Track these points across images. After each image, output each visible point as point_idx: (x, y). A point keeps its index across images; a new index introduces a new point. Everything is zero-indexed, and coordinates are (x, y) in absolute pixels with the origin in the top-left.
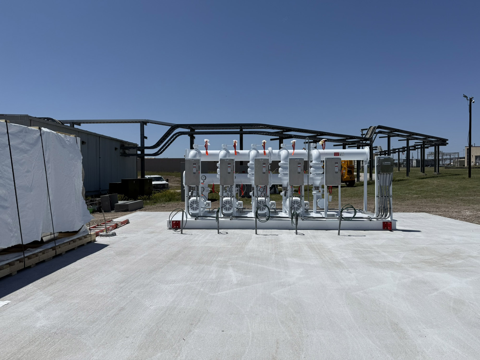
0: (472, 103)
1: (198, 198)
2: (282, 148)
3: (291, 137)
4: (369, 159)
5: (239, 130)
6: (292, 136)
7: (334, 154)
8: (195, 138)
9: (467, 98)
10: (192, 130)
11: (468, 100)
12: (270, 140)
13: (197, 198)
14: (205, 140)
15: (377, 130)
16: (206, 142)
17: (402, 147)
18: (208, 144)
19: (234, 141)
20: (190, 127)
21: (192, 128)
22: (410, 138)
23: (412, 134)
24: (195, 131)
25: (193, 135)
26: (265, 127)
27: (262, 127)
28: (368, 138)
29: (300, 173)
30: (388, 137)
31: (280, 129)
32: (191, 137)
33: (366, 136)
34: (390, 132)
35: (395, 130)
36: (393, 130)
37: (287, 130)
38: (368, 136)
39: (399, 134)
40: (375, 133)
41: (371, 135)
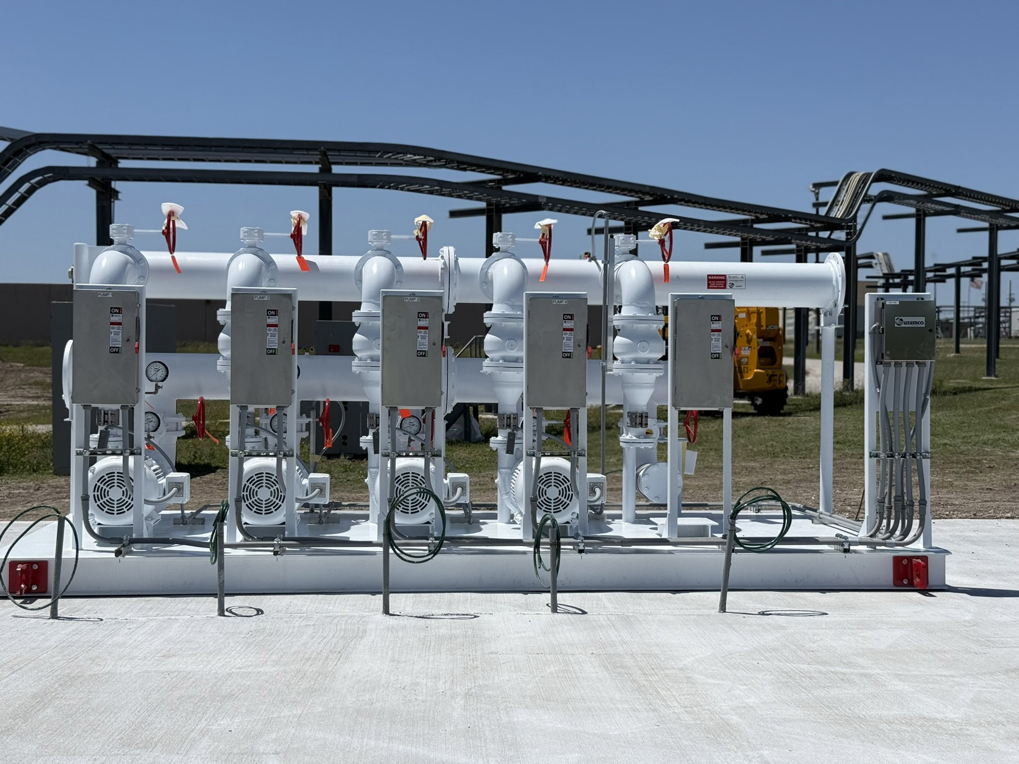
1: (131, 459)
2: (498, 250)
3: (533, 204)
4: (841, 305)
5: (315, 169)
6: (540, 200)
7: (709, 280)
8: (120, 196)
10: (108, 161)
12: (448, 214)
13: (126, 461)
14: (166, 207)
15: (876, 189)
16: (171, 214)
17: (970, 258)
18: (180, 224)
19: (294, 214)
20: (97, 146)
21: (106, 151)
22: (1001, 221)
23: (1009, 206)
24: (117, 165)
25: (110, 184)
26: (428, 161)
27: (415, 160)
28: (840, 219)
29: (570, 357)
30: (919, 217)
31: (490, 171)
32: (101, 190)
33: (832, 212)
34: (925, 196)
35: (945, 190)
36: (938, 187)
37: (520, 175)
38: (840, 209)
39: (957, 206)
40: (867, 198)
41: (851, 206)
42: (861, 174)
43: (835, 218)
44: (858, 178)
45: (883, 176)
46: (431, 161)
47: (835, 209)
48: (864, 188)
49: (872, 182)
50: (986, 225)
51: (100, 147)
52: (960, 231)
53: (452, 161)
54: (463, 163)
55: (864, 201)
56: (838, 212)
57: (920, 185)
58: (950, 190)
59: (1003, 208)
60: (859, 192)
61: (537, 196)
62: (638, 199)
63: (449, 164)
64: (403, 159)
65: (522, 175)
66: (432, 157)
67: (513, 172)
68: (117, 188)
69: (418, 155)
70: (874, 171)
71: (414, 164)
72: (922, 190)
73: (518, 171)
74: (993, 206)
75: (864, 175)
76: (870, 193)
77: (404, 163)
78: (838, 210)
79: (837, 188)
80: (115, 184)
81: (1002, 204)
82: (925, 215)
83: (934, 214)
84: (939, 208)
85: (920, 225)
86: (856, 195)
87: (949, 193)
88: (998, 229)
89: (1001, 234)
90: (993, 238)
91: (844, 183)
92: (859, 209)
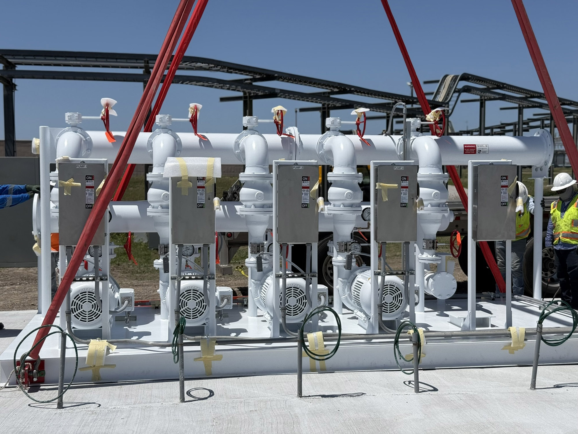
1: (101, 284)
4: (550, 164)
6: (276, 91)
7: (465, 148)
8: (17, 88)
10: (10, 66)
13: (97, 285)
14: (104, 101)
16: (107, 105)
19: (192, 105)
20: (4, 56)
21: (9, 60)
22: (525, 103)
23: (530, 94)
24: (15, 69)
25: (12, 80)
26: (210, 67)
27: (202, 66)
28: (442, 102)
29: (406, 206)
30: (482, 101)
31: (246, 74)
32: (7, 84)
33: (436, 99)
34: (485, 89)
35: (497, 85)
36: (493, 84)
37: (263, 76)
38: (441, 97)
39: (504, 95)
40: (457, 90)
41: (448, 94)
42: (452, 76)
43: (438, 102)
44: (451, 78)
45: (465, 77)
46: (212, 67)
47: (438, 96)
48: (454, 84)
49: (459, 80)
50: (517, 105)
51: (5, 57)
52: (501, 109)
53: (224, 67)
54: (231, 69)
55: (455, 92)
56: (440, 98)
57: (483, 82)
58: (500, 85)
59: (526, 96)
60: (452, 86)
61: (274, 89)
62: (330, 91)
63: (222, 69)
64: (194, 66)
65: (265, 76)
66: (213, 64)
67: (260, 74)
68: (16, 83)
69: (205, 63)
70: (460, 74)
71: (201, 69)
72: (484, 85)
73: (263, 74)
74: (521, 94)
75: (454, 76)
76: (458, 87)
77: (194, 68)
78: (440, 97)
79: (439, 84)
80: (15, 81)
81: (527, 93)
82: (485, 100)
83: (490, 99)
84: (492, 96)
85: (482, 106)
86: (450, 88)
87: (499, 87)
88: (524, 108)
89: (525, 111)
90: (520, 113)
91: (443, 81)
92: (452, 96)
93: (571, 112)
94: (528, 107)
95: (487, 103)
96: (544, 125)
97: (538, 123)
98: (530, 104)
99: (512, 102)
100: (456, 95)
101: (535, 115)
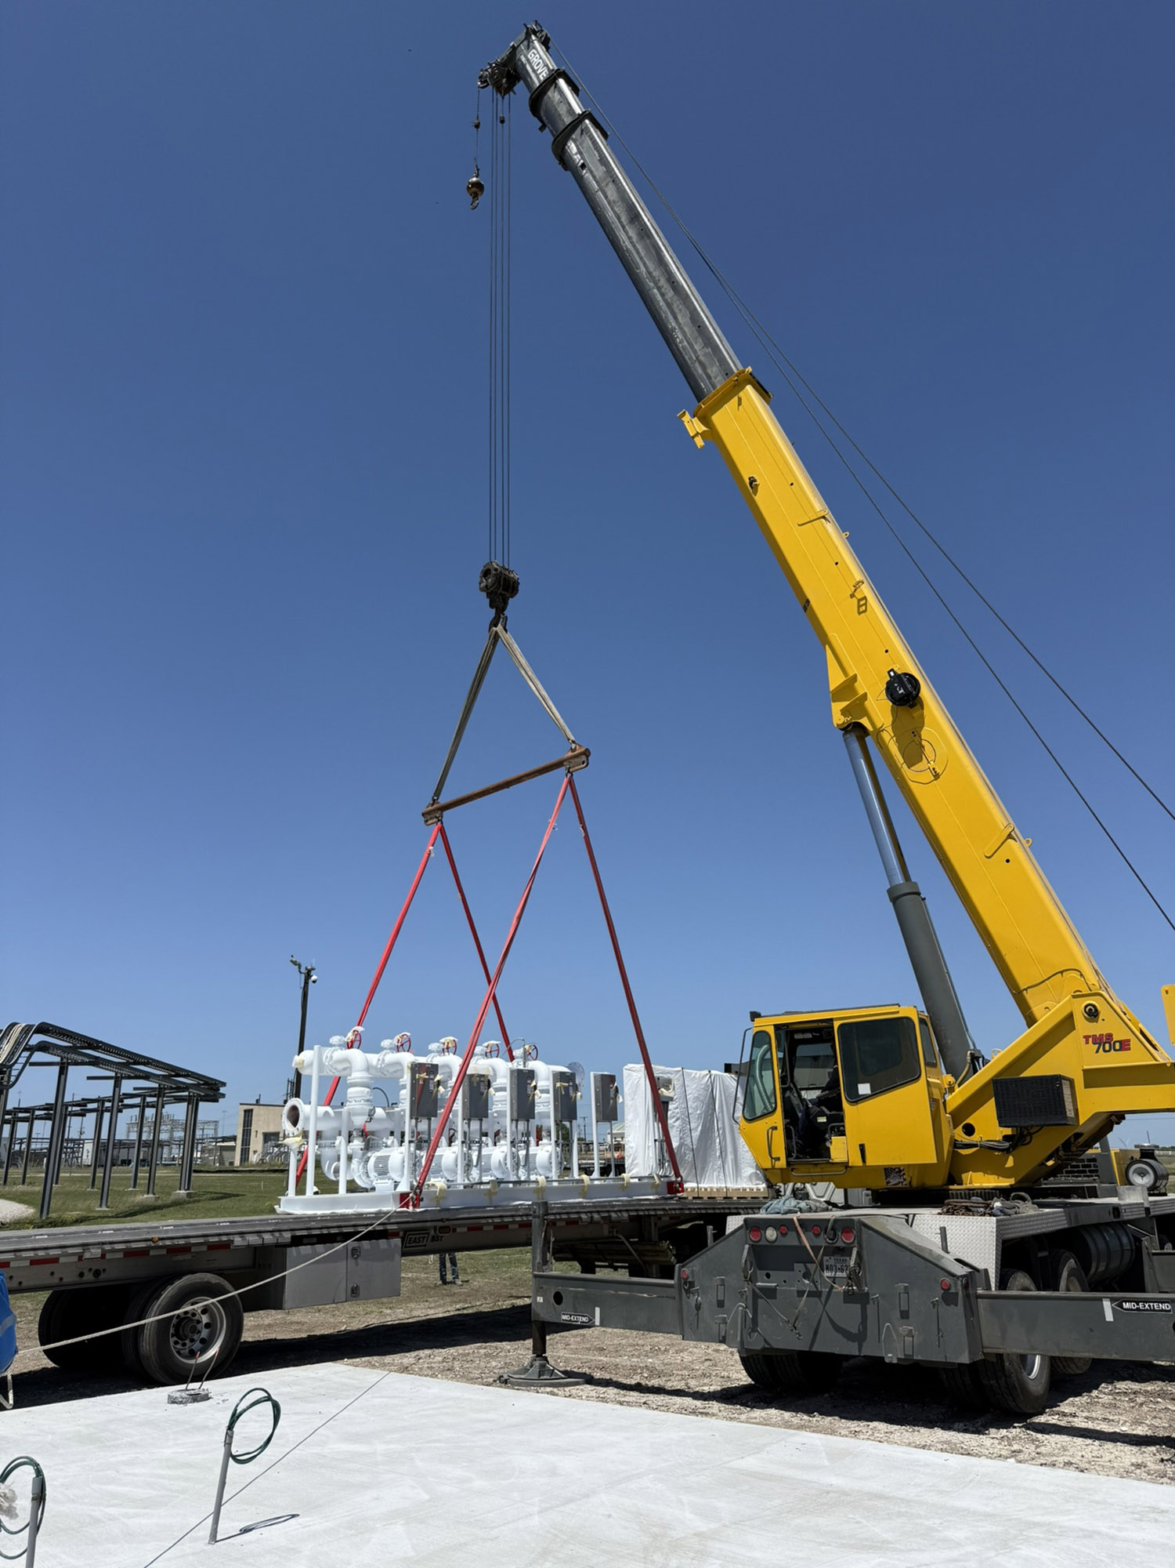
0: (310, 982)
9: (300, 968)
11: (300, 972)
15: (36, 1039)
22: (126, 1072)
23: (133, 1059)
30: (62, 1065)
34: (70, 1047)
35: (89, 1044)
36: (83, 1041)
38: (2, 1055)
39: (97, 1058)
40: (27, 1047)
41: (12, 1053)
42: (23, 1025)
44: (21, 1028)
45: (43, 1029)
48: (25, 1038)
49: (33, 1033)
50: (113, 1074)
52: (89, 1078)
55: (25, 1049)
57: (68, 1037)
58: (93, 1044)
59: (128, 1061)
60: (20, 1041)
70: (36, 1023)
72: (68, 1042)
74: (122, 1059)
75: (26, 1026)
76: (30, 1043)
81: (129, 1058)
82: (69, 1064)
83: (76, 1063)
84: (80, 1059)
85: (63, 1072)
86: (17, 1043)
87: (90, 1047)
88: (122, 1078)
89: (124, 1082)
90: (117, 1085)
91: (7, 1033)
92: (19, 1056)
93: (187, 1087)
94: (129, 1078)
95: (71, 1068)
96: (146, 1104)
97: (137, 1100)
98: (132, 1073)
99: (108, 1069)
100: (26, 1054)
101: (135, 1089)
